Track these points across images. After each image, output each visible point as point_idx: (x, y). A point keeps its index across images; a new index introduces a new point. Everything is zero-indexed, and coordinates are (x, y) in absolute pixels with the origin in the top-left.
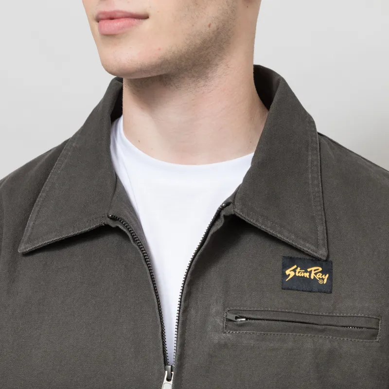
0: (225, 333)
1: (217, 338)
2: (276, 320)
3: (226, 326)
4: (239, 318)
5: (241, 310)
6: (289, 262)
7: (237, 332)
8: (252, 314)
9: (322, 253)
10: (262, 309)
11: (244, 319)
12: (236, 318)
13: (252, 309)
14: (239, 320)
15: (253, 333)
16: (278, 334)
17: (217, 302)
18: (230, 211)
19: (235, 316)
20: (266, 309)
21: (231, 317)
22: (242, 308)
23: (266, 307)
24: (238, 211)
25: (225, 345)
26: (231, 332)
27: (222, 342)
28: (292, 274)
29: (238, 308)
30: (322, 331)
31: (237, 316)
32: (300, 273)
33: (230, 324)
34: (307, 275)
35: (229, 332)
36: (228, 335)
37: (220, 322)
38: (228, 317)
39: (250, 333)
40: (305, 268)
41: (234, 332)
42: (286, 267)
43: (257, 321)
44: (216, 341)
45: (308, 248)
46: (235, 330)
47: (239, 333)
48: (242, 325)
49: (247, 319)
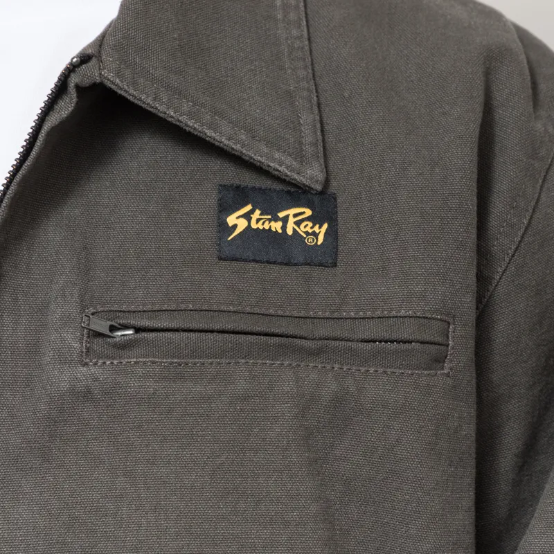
0: (86, 364)
1: (67, 377)
2: (206, 331)
3: (88, 349)
4: (119, 329)
5: (124, 312)
6: (234, 198)
7: (115, 362)
8: (150, 318)
9: (311, 175)
10: (173, 307)
11: (130, 332)
12: (113, 329)
13: (149, 307)
14: (119, 333)
15: (154, 363)
16: (211, 363)
17: (64, 295)
18: (90, 74)
19: (109, 323)
20: (183, 307)
21: (101, 326)
22: (124, 308)
23: (182, 303)
24: (109, 74)
25: (88, 394)
26: (101, 362)
27: (80, 387)
28: (242, 224)
29: (116, 307)
30: (317, 353)
31: (113, 323)
32: (259, 221)
33: (97, 344)
34: (277, 226)
35: (96, 364)
36: (93, 370)
37: (72, 340)
38: (93, 327)
39: (145, 363)
40: (271, 211)
41: (108, 363)
42: (226, 208)
43: (160, 334)
44: (64, 385)
45: (280, 162)
46: (108, 357)
47: (112, 363)
48: (126, 345)
49: (138, 330)
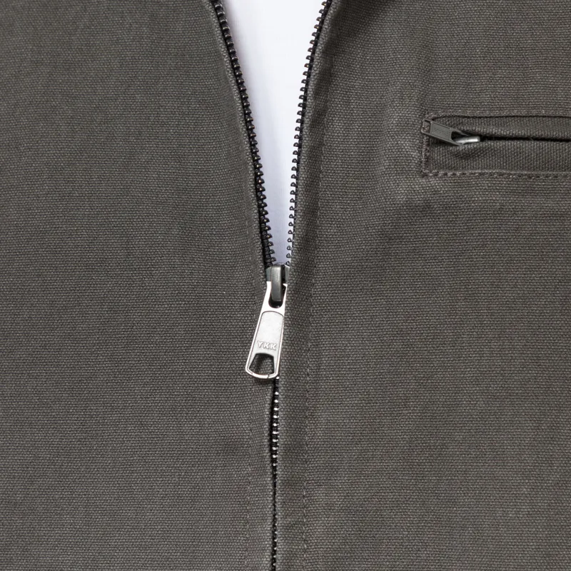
0: (425, 175)
1: (404, 189)
2: (561, 140)
3: (427, 158)
4: (462, 137)
5: (468, 117)
7: (458, 173)
8: (497, 125)
10: (524, 112)
11: (476, 140)
12: (456, 136)
13: (497, 113)
14: (463, 141)
15: (501, 175)
16: (565, 176)
17: (402, 98)
19: (452, 130)
20: (534, 112)
21: (443, 133)
22: (468, 113)
23: (534, 108)
25: (427, 208)
26: (441, 173)
27: (418, 200)
29: (460, 112)
31: (456, 130)
33: (438, 153)
35: (436, 175)
36: (433, 181)
37: (410, 148)
38: (434, 134)
39: (491, 174)
41: (449, 174)
43: (508, 143)
44: (401, 199)
46: (450, 168)
47: (454, 174)
48: (469, 155)
49: (483, 138)
